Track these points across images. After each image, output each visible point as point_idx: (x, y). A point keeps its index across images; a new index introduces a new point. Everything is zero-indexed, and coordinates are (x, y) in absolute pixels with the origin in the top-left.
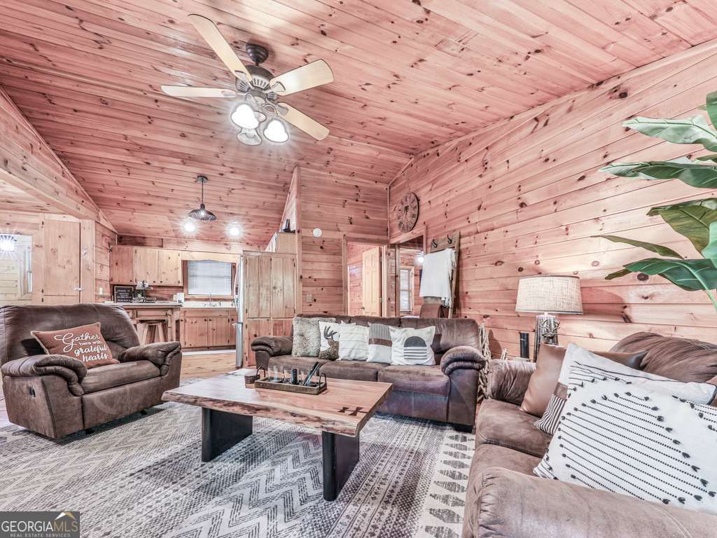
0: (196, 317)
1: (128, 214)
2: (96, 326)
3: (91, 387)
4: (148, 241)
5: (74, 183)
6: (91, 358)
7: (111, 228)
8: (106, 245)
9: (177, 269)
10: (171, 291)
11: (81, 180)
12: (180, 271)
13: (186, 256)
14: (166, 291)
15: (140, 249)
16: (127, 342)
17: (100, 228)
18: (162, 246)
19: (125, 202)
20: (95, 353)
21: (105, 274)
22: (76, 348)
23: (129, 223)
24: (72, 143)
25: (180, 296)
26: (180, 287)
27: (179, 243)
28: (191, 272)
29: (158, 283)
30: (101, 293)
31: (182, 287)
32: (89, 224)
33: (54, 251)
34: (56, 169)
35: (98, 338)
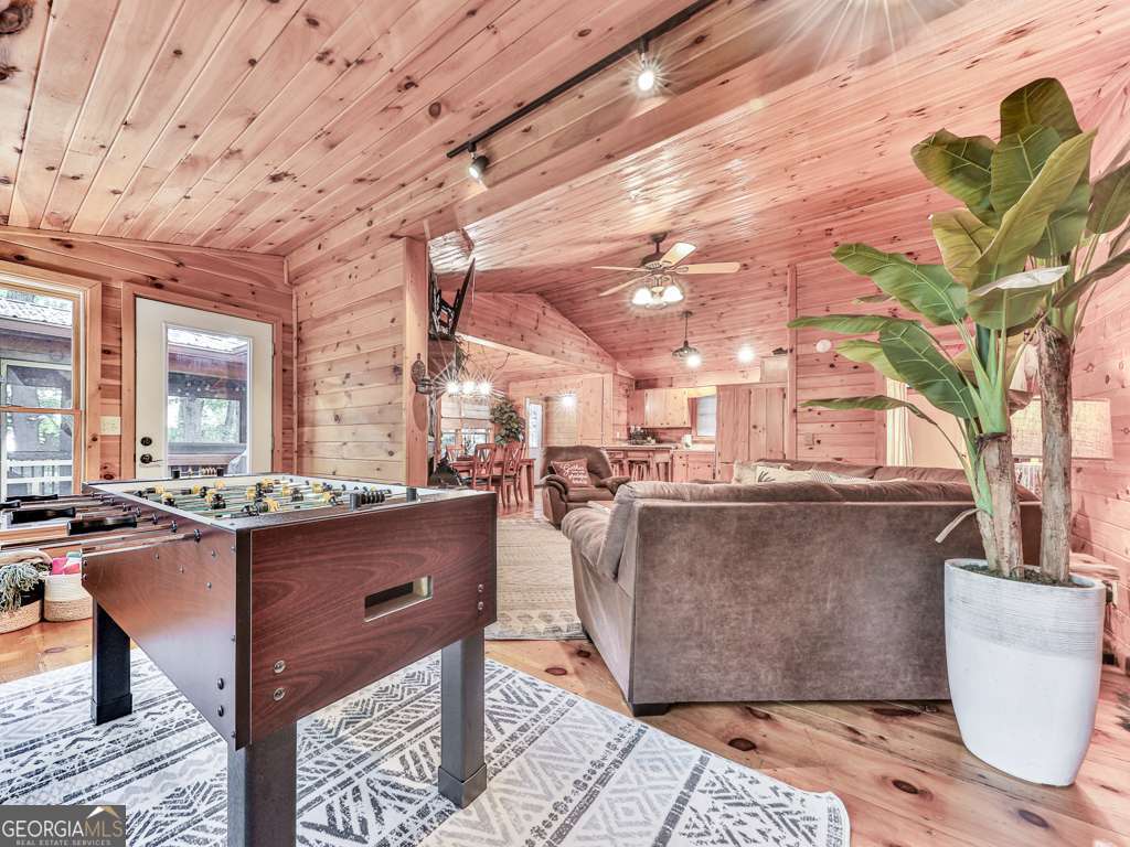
0: (699, 461)
1: (638, 361)
2: (584, 462)
3: (571, 498)
4: (659, 382)
5: (595, 348)
6: (577, 482)
7: (629, 375)
8: (623, 392)
9: (683, 408)
10: (679, 433)
11: (600, 344)
12: (686, 411)
13: (693, 393)
14: (674, 433)
15: (649, 392)
16: (604, 474)
17: (618, 379)
18: (671, 386)
19: (633, 351)
20: (579, 479)
21: (623, 418)
22: (570, 473)
23: (639, 368)
24: (590, 321)
25: (688, 438)
26: (688, 428)
27: (689, 379)
28: (701, 410)
29: (665, 426)
30: (618, 436)
31: (690, 429)
32: (609, 377)
33: (588, 403)
34: (583, 342)
35: (583, 469)
